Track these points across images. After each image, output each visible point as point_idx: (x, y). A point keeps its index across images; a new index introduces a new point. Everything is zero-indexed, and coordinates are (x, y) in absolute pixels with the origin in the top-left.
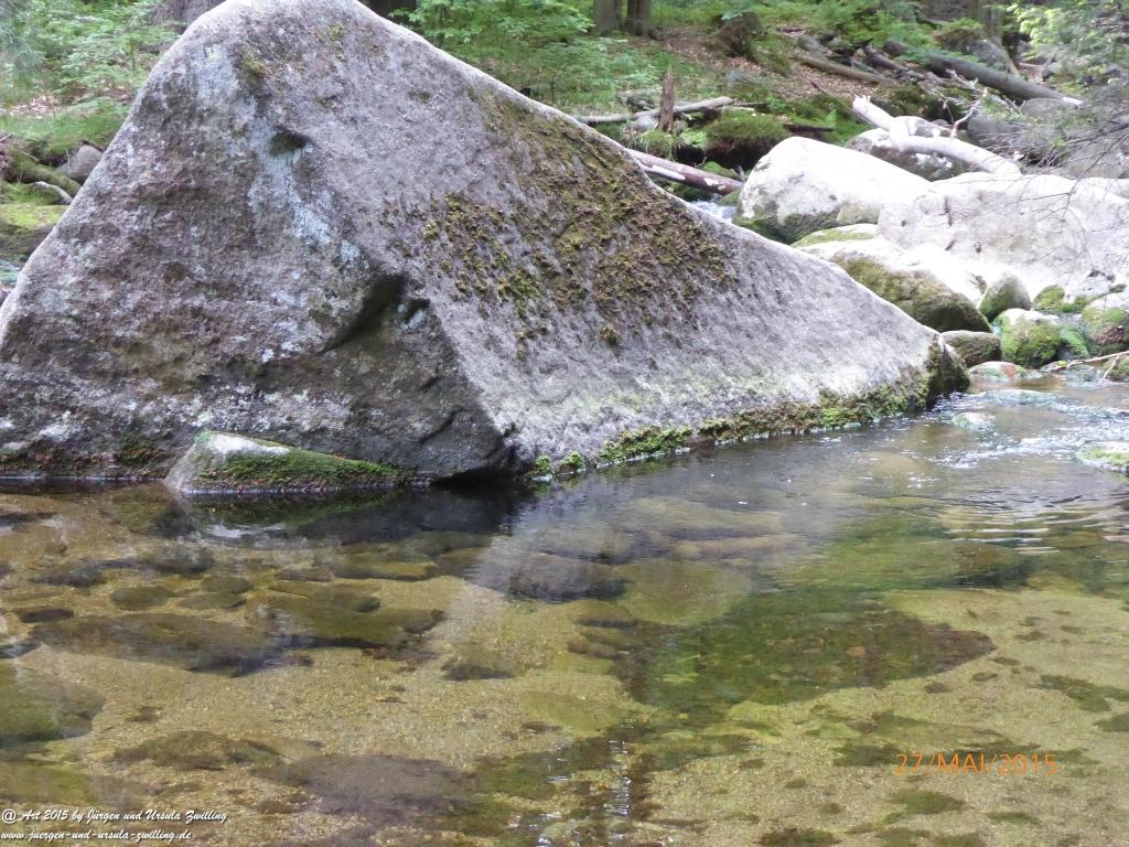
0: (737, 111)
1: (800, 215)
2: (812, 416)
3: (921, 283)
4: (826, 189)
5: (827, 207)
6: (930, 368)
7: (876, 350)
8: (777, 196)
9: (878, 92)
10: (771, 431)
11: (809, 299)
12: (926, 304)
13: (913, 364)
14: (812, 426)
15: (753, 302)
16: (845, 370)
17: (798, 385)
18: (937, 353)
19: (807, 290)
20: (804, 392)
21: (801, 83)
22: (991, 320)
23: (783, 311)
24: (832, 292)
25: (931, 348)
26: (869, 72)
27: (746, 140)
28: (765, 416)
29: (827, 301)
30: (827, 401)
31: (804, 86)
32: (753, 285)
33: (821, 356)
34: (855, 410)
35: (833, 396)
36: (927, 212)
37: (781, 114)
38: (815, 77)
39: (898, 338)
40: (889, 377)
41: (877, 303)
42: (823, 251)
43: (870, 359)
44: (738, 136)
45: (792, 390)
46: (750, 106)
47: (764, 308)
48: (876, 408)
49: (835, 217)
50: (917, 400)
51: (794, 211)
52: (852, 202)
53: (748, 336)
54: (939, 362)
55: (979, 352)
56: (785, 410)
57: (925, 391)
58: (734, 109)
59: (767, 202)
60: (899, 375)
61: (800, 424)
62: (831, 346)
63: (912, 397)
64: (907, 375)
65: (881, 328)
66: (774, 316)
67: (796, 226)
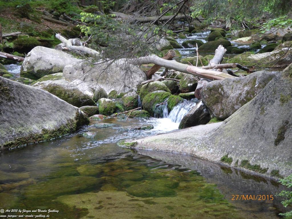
0: (23, 36)
1: (41, 70)
2: (40, 137)
3: (75, 92)
4: (49, 62)
5: (49, 67)
6: (76, 119)
7: (59, 115)
8: (34, 64)
9: (68, 28)
10: (27, 143)
11: (38, 102)
12: (76, 98)
13: (71, 118)
14: (40, 140)
15: (20, 104)
16: (50, 122)
17: (36, 128)
18: (78, 114)
19: (37, 99)
20: (37, 130)
21: (44, 25)
22: (96, 102)
23: (30, 106)
24: (45, 99)
25: (76, 113)
26: (65, 22)
27: (26, 45)
28: (25, 139)
29: (43, 102)
30: (45, 132)
31: (45, 27)
32: (19, 99)
33: (42, 119)
34: (54, 134)
35: (47, 131)
36: (77, 70)
37: (37, 36)
38: (48, 24)
39: (66, 111)
40: (64, 123)
41: (60, 101)
42: (45, 84)
43: (58, 118)
44: (24, 44)
45: (33, 130)
46: (27, 34)
47: (23, 105)
48: (60, 133)
49: (52, 70)
50: (73, 129)
51: (39, 68)
52: (57, 65)
53: (18, 115)
54: (79, 117)
55: (92, 112)
56: (32, 136)
57: (75, 126)
58: (22, 35)
59: (31, 66)
60: (67, 122)
61: (36, 140)
62: (45, 115)
63: (71, 128)
64: (69, 122)
65: (61, 109)
66: (27, 108)
67: (40, 73)
